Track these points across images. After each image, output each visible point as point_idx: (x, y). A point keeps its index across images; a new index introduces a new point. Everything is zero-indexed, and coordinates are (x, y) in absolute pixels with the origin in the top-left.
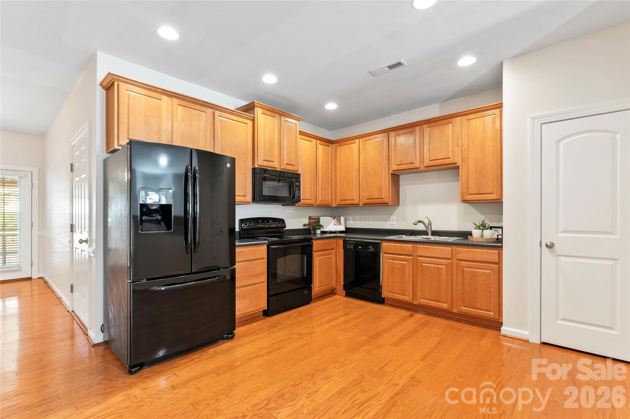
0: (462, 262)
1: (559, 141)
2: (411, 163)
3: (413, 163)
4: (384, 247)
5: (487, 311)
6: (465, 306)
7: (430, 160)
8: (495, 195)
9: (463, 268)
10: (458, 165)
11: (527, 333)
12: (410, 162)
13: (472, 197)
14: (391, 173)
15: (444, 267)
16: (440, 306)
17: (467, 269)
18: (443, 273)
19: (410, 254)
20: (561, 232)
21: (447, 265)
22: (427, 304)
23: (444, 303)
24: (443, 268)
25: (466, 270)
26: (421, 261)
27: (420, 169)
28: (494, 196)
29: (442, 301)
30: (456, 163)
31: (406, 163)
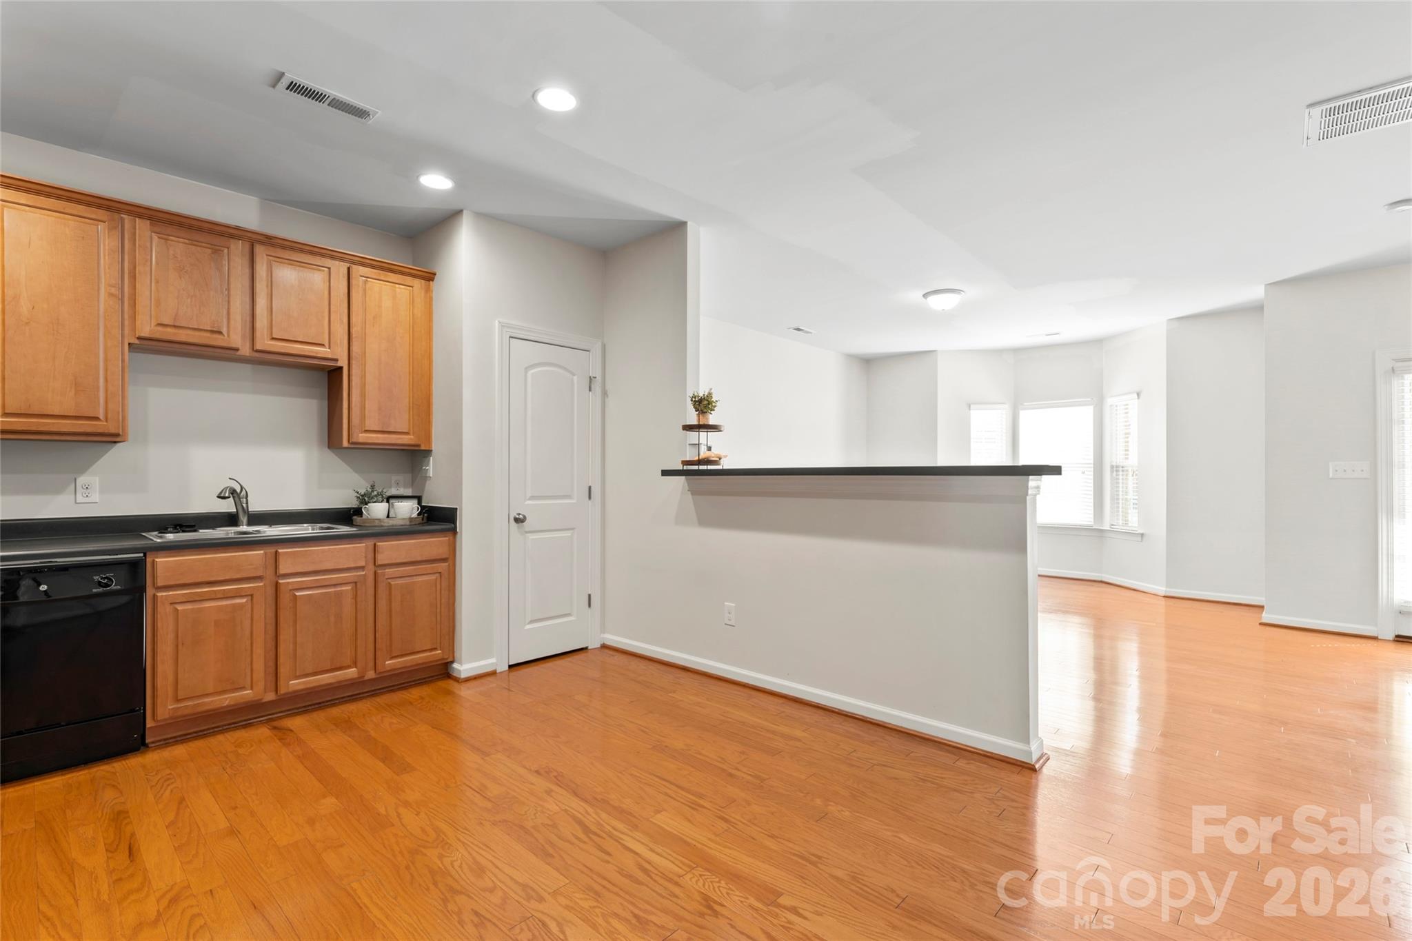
0: (387, 570)
1: (527, 369)
2: (212, 332)
3: (220, 333)
4: (160, 571)
5: (431, 650)
6: (392, 658)
7: (273, 339)
8: (412, 437)
9: (389, 581)
10: (339, 364)
11: (493, 660)
12: (210, 329)
13: (372, 437)
14: (132, 341)
15: (349, 588)
16: (341, 678)
17: (397, 582)
18: (348, 601)
19: (259, 574)
20: (529, 499)
21: (356, 583)
22: (308, 686)
23: (349, 667)
24: (347, 590)
25: (395, 584)
26: (290, 587)
27: (239, 353)
28: (411, 439)
29: (345, 665)
30: (336, 360)
31: (196, 327)
